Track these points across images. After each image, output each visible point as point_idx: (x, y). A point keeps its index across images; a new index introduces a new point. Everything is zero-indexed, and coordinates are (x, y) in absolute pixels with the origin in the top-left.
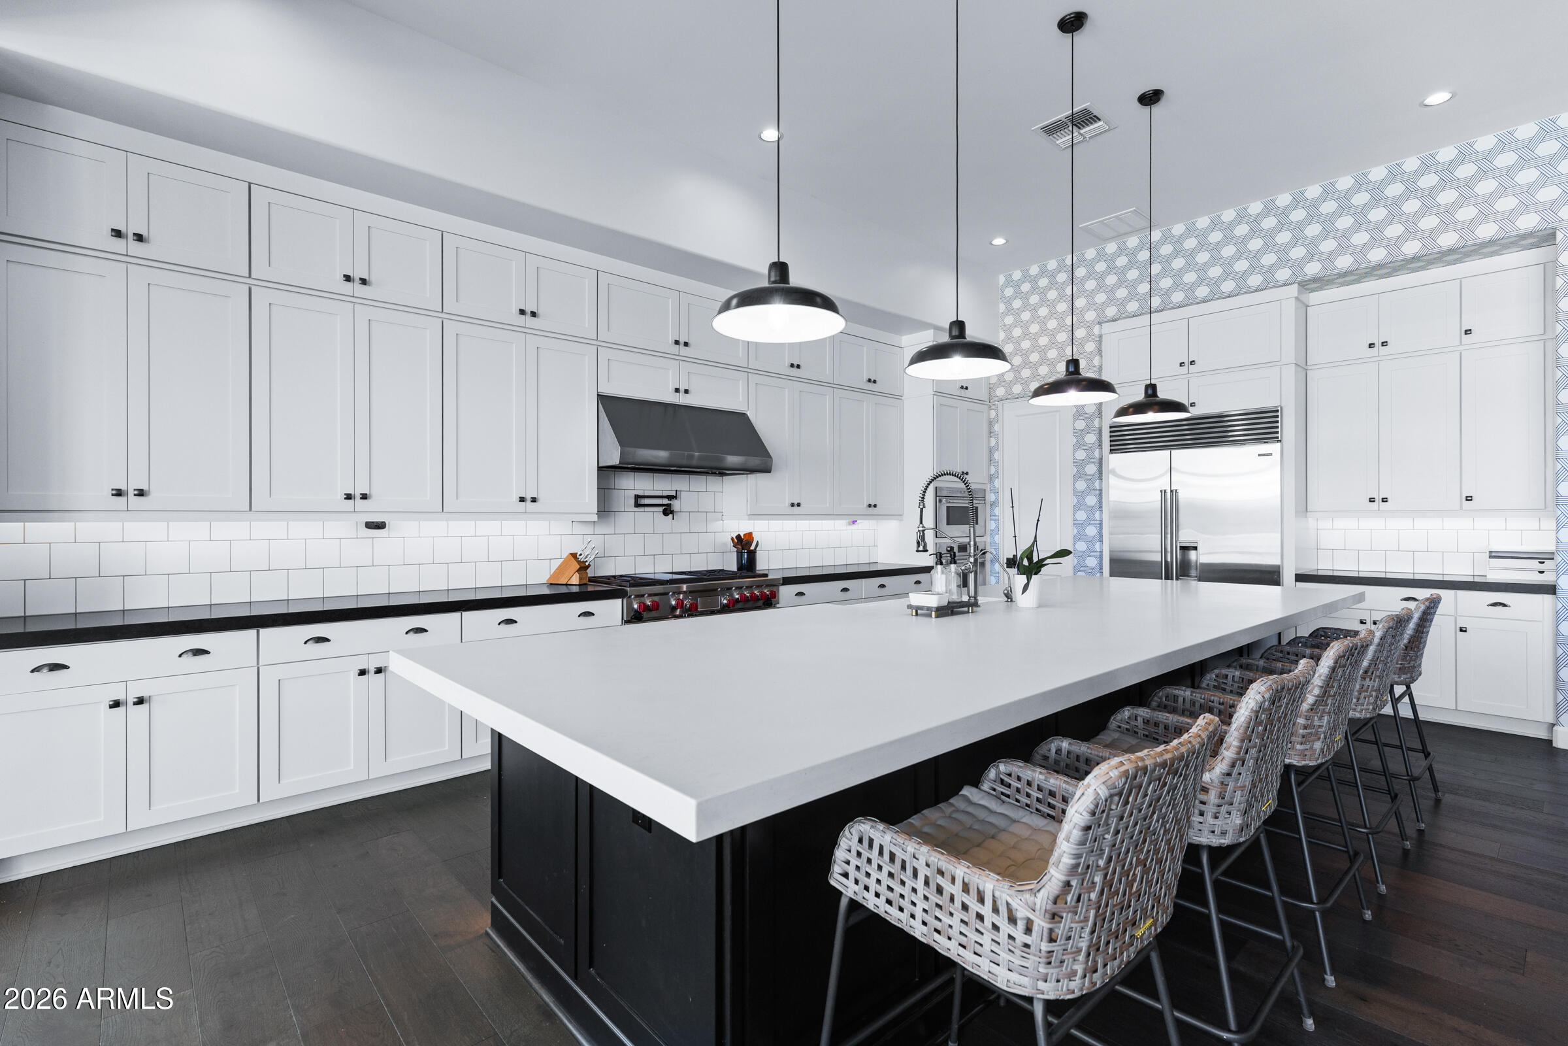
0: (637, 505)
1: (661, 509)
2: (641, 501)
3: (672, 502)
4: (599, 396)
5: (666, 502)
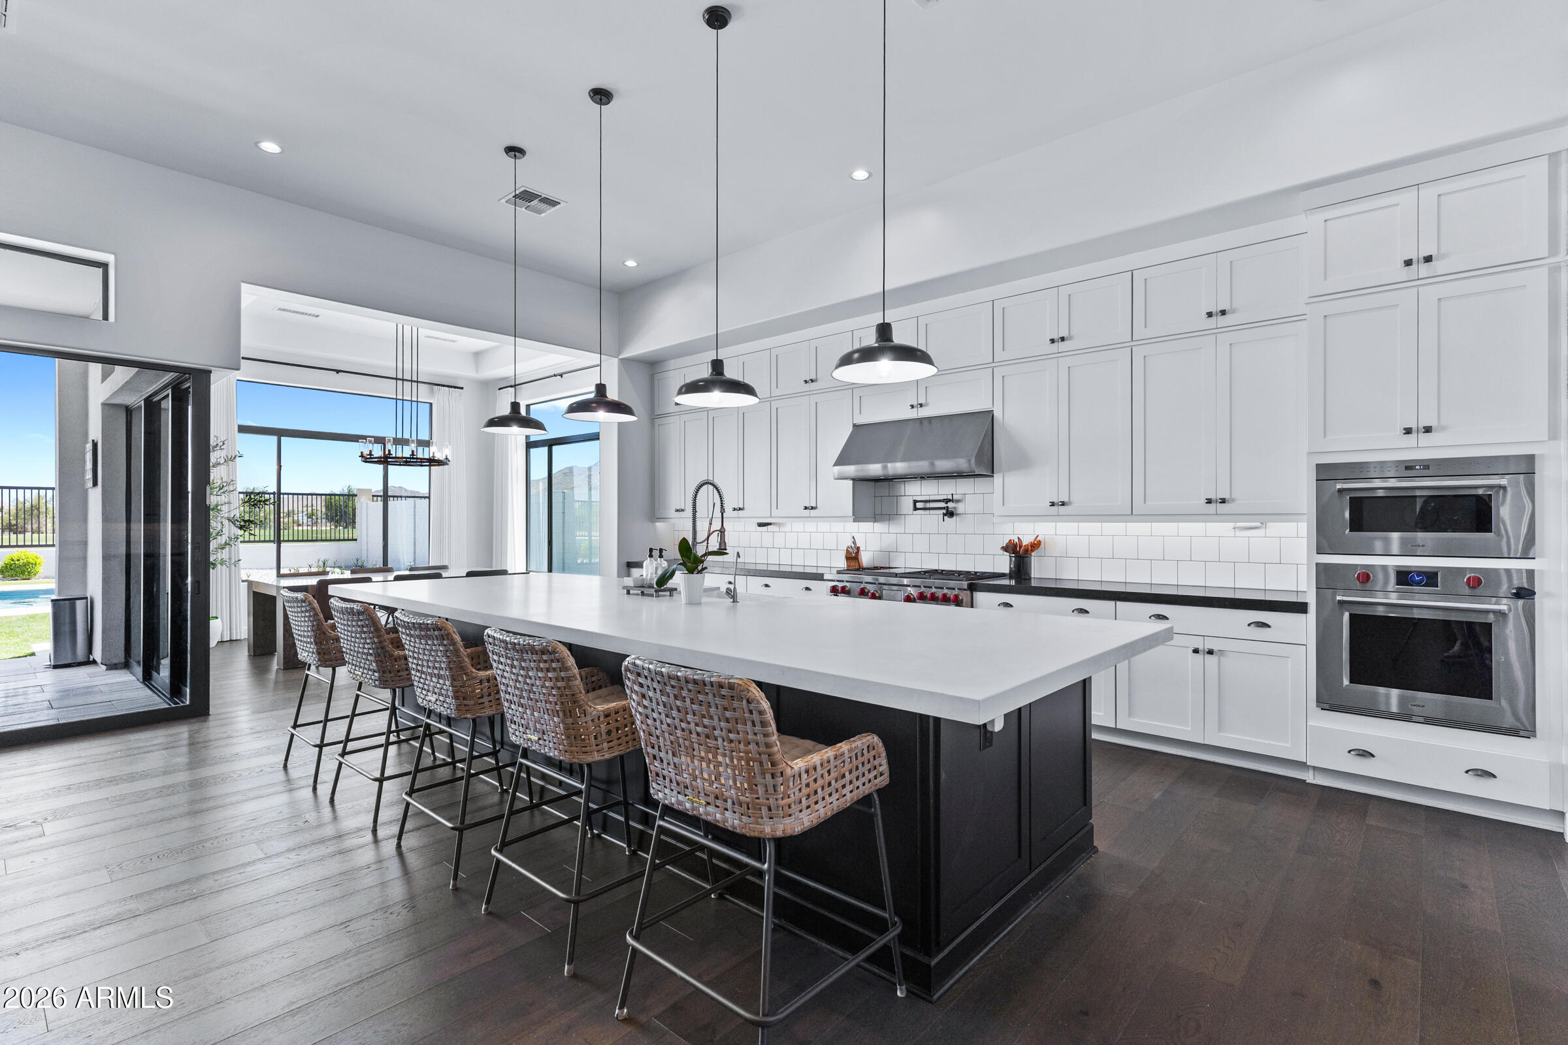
0: (916, 509)
1: (943, 512)
2: (919, 505)
3: (950, 505)
4: (854, 425)
5: (943, 505)
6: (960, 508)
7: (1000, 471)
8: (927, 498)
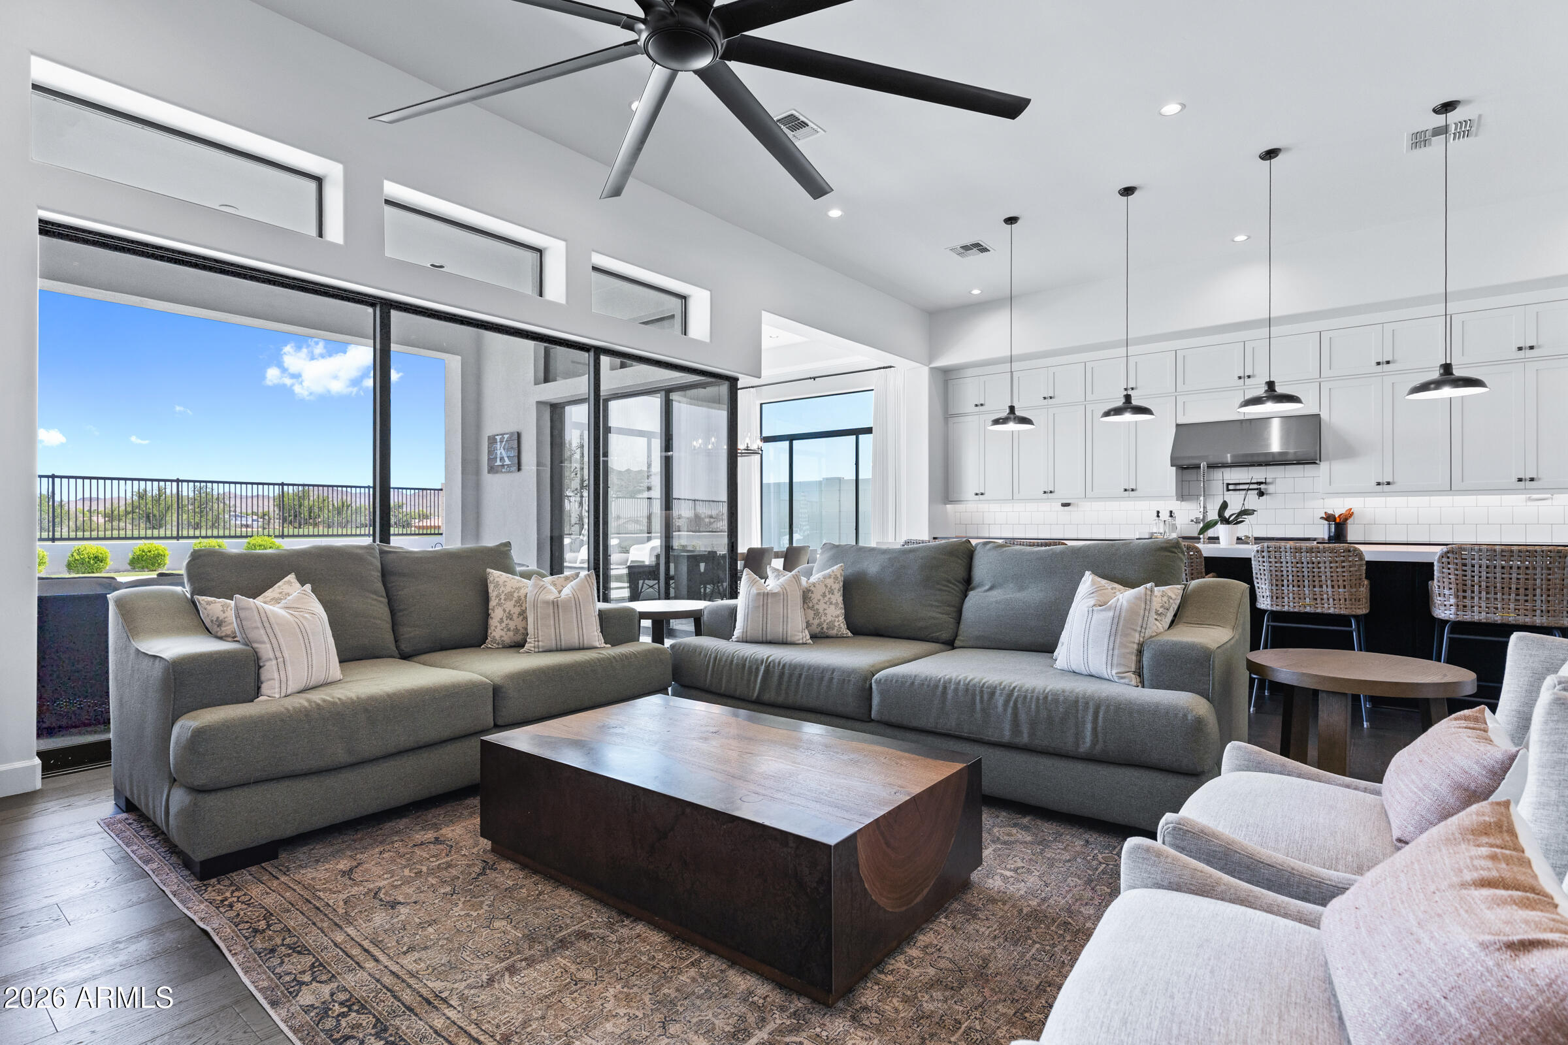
0: (1228, 490)
1: (1256, 492)
2: (1231, 487)
3: (1262, 486)
4: (1178, 425)
5: (1255, 486)
6: (1271, 489)
7: (1328, 459)
8: (1237, 482)
